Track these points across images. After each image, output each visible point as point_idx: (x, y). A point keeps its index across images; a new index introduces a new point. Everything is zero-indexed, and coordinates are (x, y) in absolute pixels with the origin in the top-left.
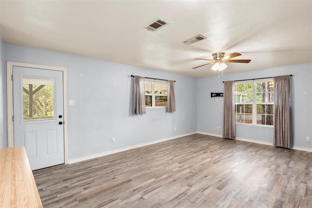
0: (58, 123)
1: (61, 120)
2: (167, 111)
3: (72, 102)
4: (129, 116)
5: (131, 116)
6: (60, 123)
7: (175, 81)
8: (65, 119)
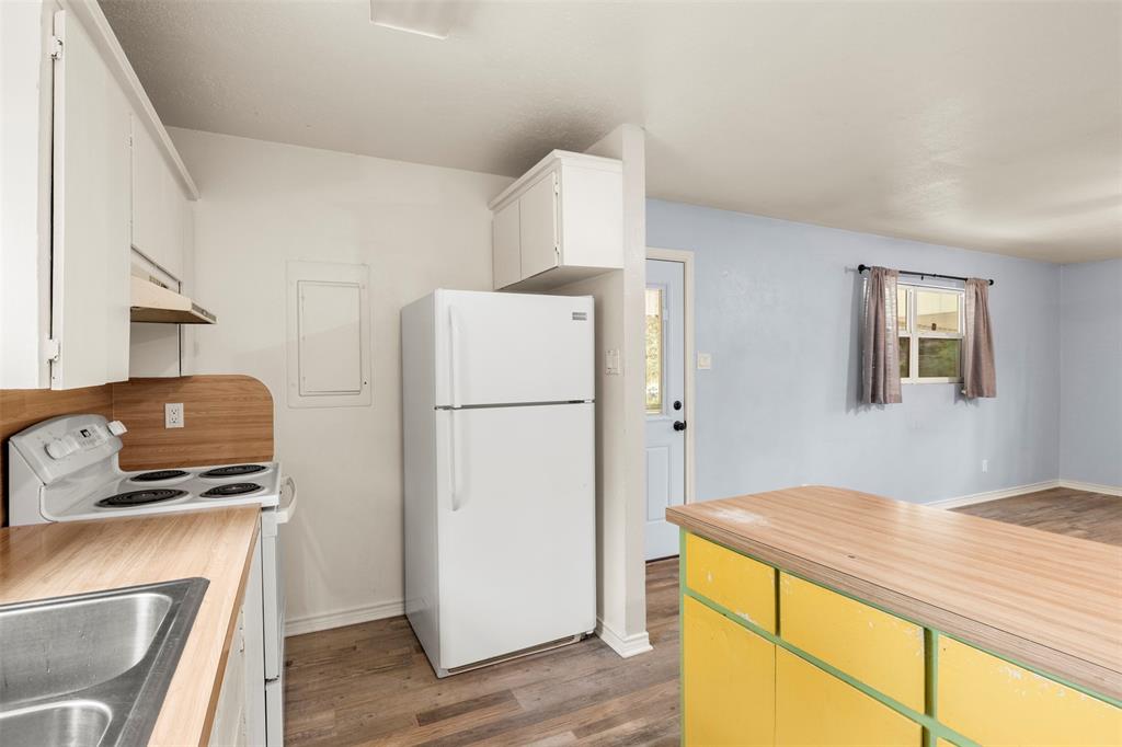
0: (672, 426)
1: (678, 416)
2: (961, 395)
3: (706, 362)
4: (848, 410)
5: (852, 411)
6: (679, 427)
7: (992, 282)
8: (689, 414)
